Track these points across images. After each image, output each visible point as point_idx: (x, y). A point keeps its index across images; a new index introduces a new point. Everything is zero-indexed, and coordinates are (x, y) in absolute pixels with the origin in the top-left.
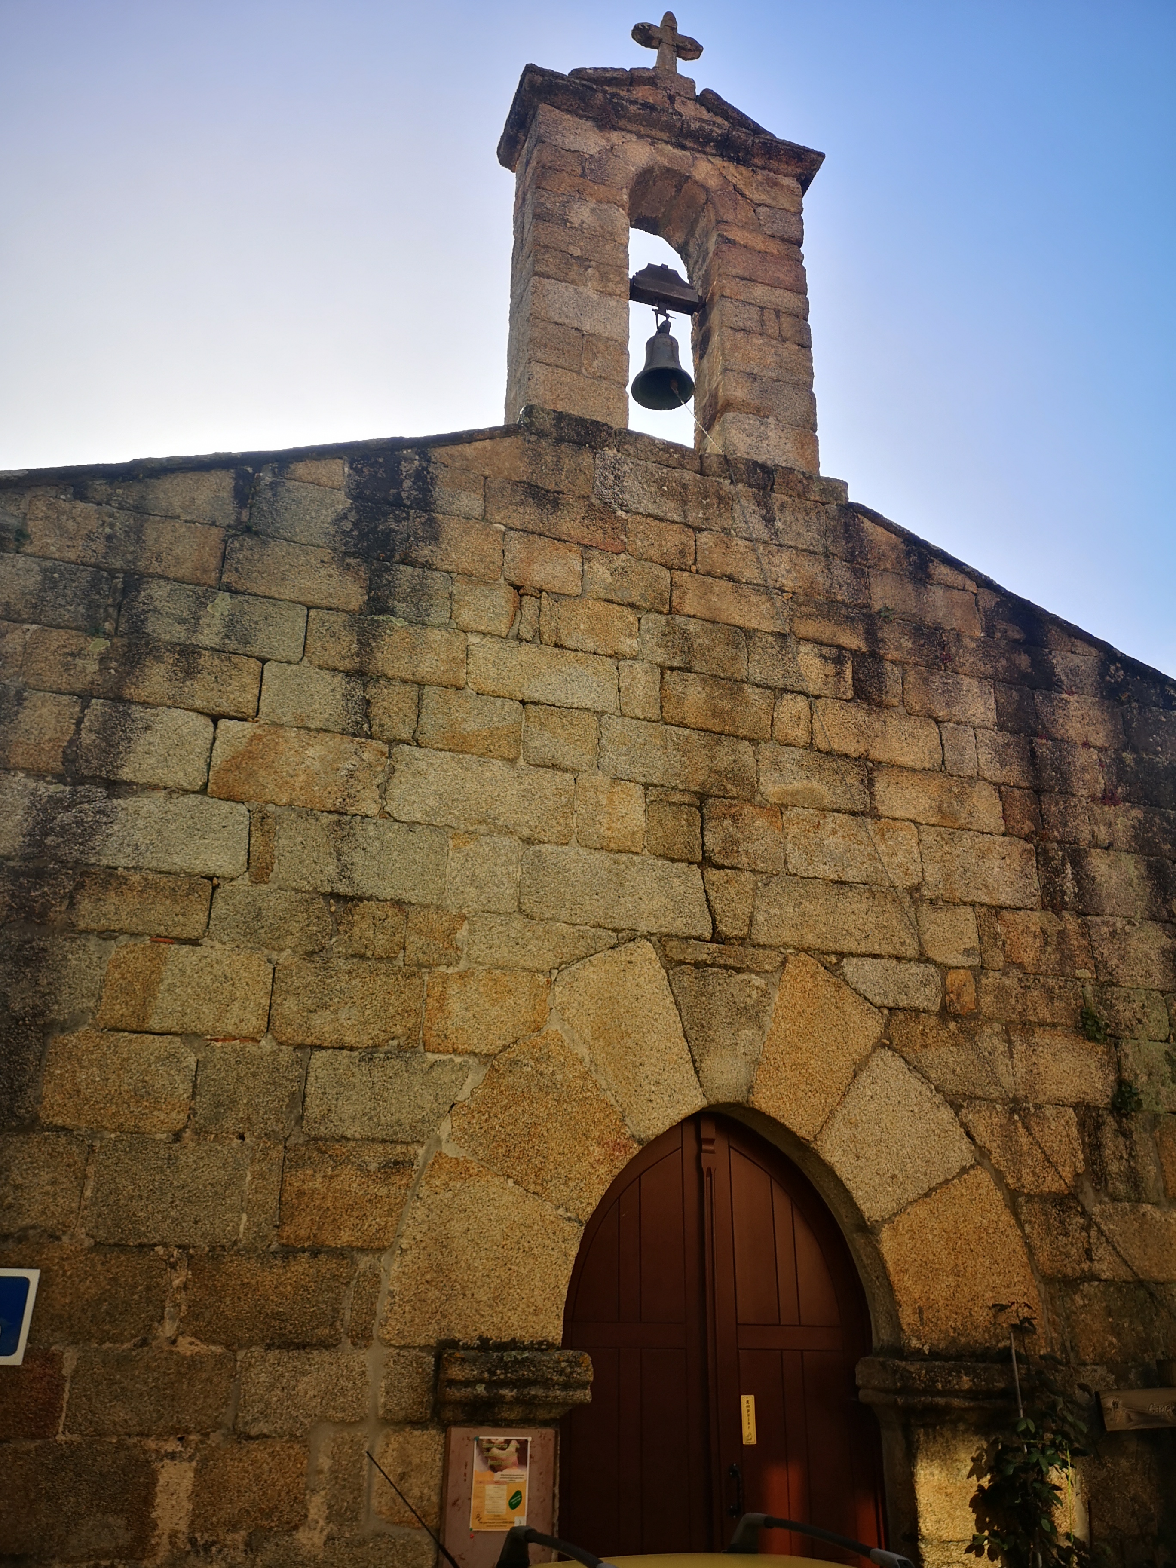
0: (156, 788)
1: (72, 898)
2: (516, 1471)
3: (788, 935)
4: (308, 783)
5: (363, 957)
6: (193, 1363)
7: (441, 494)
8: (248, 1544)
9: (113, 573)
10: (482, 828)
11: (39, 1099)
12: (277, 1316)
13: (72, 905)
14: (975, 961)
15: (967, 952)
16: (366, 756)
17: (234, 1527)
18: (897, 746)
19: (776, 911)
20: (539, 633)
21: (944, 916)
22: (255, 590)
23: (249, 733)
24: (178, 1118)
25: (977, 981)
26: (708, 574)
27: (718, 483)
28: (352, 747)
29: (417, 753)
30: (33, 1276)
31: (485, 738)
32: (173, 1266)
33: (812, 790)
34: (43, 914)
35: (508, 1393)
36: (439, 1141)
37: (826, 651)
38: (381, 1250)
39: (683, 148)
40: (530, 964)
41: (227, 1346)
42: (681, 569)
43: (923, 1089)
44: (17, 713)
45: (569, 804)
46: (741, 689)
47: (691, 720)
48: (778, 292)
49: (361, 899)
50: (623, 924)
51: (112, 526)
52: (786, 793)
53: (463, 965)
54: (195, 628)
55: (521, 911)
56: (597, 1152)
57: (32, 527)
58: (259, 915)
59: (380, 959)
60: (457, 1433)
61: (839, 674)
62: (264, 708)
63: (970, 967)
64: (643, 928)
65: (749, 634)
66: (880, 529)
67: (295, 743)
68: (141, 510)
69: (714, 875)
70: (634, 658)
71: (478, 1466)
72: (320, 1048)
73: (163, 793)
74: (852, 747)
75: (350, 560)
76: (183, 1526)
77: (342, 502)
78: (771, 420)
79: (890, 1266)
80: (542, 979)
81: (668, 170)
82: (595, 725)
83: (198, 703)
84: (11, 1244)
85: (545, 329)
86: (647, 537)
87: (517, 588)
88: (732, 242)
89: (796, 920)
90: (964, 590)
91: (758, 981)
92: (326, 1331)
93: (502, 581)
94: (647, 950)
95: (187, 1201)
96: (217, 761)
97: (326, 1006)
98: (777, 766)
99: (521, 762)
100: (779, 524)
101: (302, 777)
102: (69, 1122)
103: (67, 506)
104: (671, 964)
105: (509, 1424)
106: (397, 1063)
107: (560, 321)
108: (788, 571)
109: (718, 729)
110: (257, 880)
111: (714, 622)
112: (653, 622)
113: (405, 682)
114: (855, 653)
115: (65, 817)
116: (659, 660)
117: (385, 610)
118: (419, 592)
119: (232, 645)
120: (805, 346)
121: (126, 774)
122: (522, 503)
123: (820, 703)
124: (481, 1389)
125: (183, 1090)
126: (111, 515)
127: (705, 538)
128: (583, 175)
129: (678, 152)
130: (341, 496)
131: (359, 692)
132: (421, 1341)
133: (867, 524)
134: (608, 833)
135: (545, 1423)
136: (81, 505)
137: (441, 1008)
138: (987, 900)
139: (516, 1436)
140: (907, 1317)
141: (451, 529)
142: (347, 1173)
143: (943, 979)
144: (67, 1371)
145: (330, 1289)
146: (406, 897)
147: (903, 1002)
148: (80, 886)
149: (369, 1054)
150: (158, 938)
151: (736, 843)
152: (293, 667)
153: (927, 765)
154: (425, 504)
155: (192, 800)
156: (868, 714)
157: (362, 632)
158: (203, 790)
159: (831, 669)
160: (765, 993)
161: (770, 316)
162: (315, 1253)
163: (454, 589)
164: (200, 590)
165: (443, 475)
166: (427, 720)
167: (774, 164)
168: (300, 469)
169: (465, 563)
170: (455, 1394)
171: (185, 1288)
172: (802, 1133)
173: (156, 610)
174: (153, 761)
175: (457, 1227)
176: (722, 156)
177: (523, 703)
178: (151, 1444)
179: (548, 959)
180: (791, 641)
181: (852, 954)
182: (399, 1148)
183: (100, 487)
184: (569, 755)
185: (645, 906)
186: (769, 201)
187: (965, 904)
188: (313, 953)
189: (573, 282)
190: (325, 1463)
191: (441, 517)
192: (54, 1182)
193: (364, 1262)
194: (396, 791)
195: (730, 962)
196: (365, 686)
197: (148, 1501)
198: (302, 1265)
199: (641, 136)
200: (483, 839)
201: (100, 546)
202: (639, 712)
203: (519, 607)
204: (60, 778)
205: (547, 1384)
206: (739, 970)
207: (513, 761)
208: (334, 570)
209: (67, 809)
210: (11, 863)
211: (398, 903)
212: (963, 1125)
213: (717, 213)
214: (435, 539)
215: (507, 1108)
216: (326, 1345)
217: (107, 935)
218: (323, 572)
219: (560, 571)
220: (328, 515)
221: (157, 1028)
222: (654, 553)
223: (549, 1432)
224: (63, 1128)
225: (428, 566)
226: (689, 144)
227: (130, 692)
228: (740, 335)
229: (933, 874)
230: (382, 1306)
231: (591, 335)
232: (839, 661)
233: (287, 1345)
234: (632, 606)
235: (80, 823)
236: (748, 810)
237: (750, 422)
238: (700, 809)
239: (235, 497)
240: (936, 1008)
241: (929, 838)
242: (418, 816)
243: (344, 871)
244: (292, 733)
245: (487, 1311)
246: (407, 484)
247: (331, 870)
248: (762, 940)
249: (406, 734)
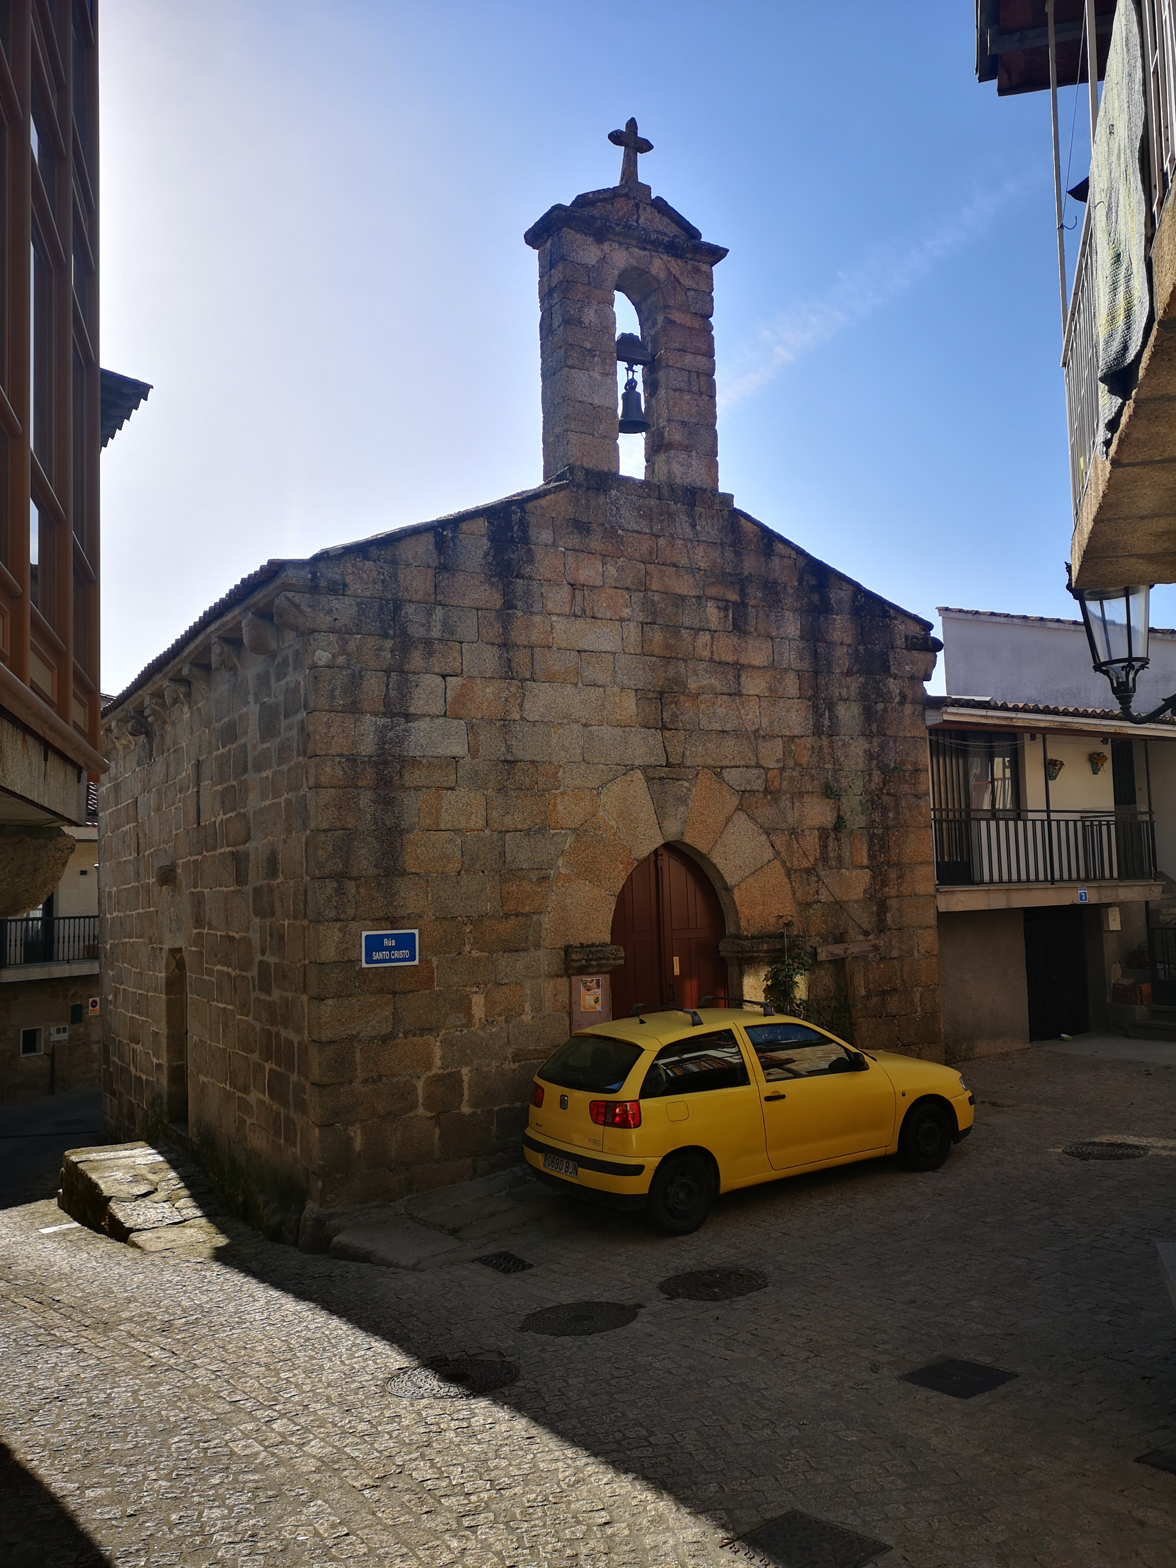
0: (424, 716)
1: (401, 773)
2: (596, 990)
3: (699, 761)
4: (488, 706)
5: (521, 789)
6: (478, 959)
7: (533, 532)
8: (506, 1021)
9: (387, 601)
10: (565, 721)
11: (405, 862)
12: (505, 940)
13: (401, 776)
14: (780, 765)
15: (778, 761)
16: (512, 689)
17: (500, 1015)
18: (752, 655)
19: (694, 749)
20: (584, 611)
21: (768, 744)
22: (452, 603)
23: (460, 683)
24: (458, 866)
25: (781, 775)
26: (663, 564)
27: (669, 504)
28: (505, 685)
29: (534, 685)
30: (416, 932)
31: (563, 673)
32: (465, 924)
33: (711, 684)
34: (391, 782)
35: (594, 963)
36: (558, 867)
37: (720, 604)
38: (541, 913)
39: (645, 249)
40: (590, 786)
41: (490, 953)
42: (650, 563)
43: (755, 827)
44: (361, 684)
45: (603, 704)
46: (679, 631)
47: (656, 652)
48: (699, 358)
49: (517, 762)
50: (628, 763)
51: (383, 574)
52: (700, 687)
53: (562, 789)
54: (429, 629)
55: (584, 761)
56: (621, 866)
57: (349, 579)
58: (476, 774)
59: (528, 789)
60: (574, 978)
61: (726, 616)
62: (465, 669)
63: (779, 768)
64: (636, 763)
65: (683, 598)
66: (749, 524)
67: (480, 686)
68: (394, 562)
69: (667, 734)
70: (629, 620)
71: (582, 989)
72: (509, 831)
73: (428, 719)
74: (730, 658)
75: (493, 579)
76: (483, 1016)
77: (485, 543)
78: (694, 453)
79: (737, 903)
80: (595, 792)
81: (636, 268)
82: (612, 660)
83: (437, 670)
84: (405, 920)
85: (574, 407)
86: (633, 546)
87: (572, 585)
88: (673, 322)
89: (703, 753)
90: (790, 557)
91: (686, 784)
92: (523, 945)
93: (565, 582)
94: (639, 774)
95: (467, 899)
96: (449, 699)
97: (509, 813)
98: (695, 673)
99: (580, 684)
100: (698, 528)
101: (486, 704)
102: (418, 871)
103: (360, 565)
104: (649, 780)
105: (592, 974)
106: (539, 836)
107: (581, 400)
108: (703, 557)
109: (668, 656)
110: (474, 757)
111: (666, 593)
112: (638, 597)
113: (525, 647)
114: (733, 603)
115: (391, 734)
116: (641, 619)
117: (513, 607)
118: (528, 593)
119: (447, 636)
120: (712, 396)
121: (412, 710)
122: (572, 533)
123: (716, 635)
124: (584, 962)
125: (458, 854)
126: (382, 568)
127: (662, 542)
128: (589, 284)
129: (642, 253)
130: (485, 540)
131: (505, 655)
132: (559, 946)
133: (743, 521)
134: (620, 718)
135: (605, 973)
136: (367, 563)
137: (554, 810)
138: (788, 734)
139: (595, 978)
140: (743, 923)
141: (539, 553)
142: (525, 883)
143: (766, 775)
144: (434, 966)
145: (524, 929)
146: (535, 758)
147: (748, 788)
148: (403, 767)
149: (528, 832)
150: (438, 788)
151: (677, 716)
152: (475, 645)
153: (765, 664)
154: (525, 540)
155: (441, 720)
156: (739, 639)
157: (503, 621)
158: (445, 715)
159: (722, 614)
160: (689, 790)
161: (694, 377)
162: (517, 916)
163: (543, 590)
164: (428, 606)
165: (532, 520)
166: (537, 667)
167: (698, 257)
168: (464, 526)
169: (548, 575)
170: (575, 964)
171: (471, 932)
172: (704, 851)
173: (411, 621)
174: (421, 702)
175: (568, 901)
176: (668, 253)
177: (578, 651)
178: (468, 989)
179: (597, 783)
180: (704, 599)
181: (727, 767)
182: (544, 872)
183: (374, 552)
184: (603, 678)
185: (637, 753)
186: (694, 286)
187: (778, 736)
188: (500, 790)
189: (587, 370)
190: (528, 992)
191: (533, 547)
192: (417, 895)
193: (535, 917)
194: (527, 706)
195: (674, 776)
196: (507, 651)
197: (470, 1008)
198: (512, 921)
199: (620, 244)
200: (566, 727)
201: (379, 586)
202: (632, 651)
203: (574, 597)
204: (385, 715)
205: (608, 959)
206: (678, 780)
207: (576, 684)
208: (486, 586)
209: (391, 730)
210: (373, 759)
211: (533, 762)
212: (770, 842)
213: (664, 300)
214: (531, 561)
215: (584, 851)
216: (524, 950)
217: (417, 789)
218: (482, 588)
219: (592, 573)
220: (480, 553)
221: (444, 828)
222: (637, 555)
223: (608, 976)
224: (416, 873)
225: (530, 578)
226: (649, 247)
227: (406, 667)
228: (677, 394)
229: (765, 722)
230: (543, 934)
231: (599, 407)
232: (726, 609)
233: (510, 951)
234: (627, 589)
235: (397, 737)
236: (682, 698)
237: (683, 455)
238: (660, 700)
239: (436, 549)
240: (762, 789)
241: (764, 704)
242: (537, 718)
243: (509, 749)
244: (479, 681)
245: (582, 933)
246: (516, 528)
247: (503, 749)
248: (688, 764)
249: (528, 676)
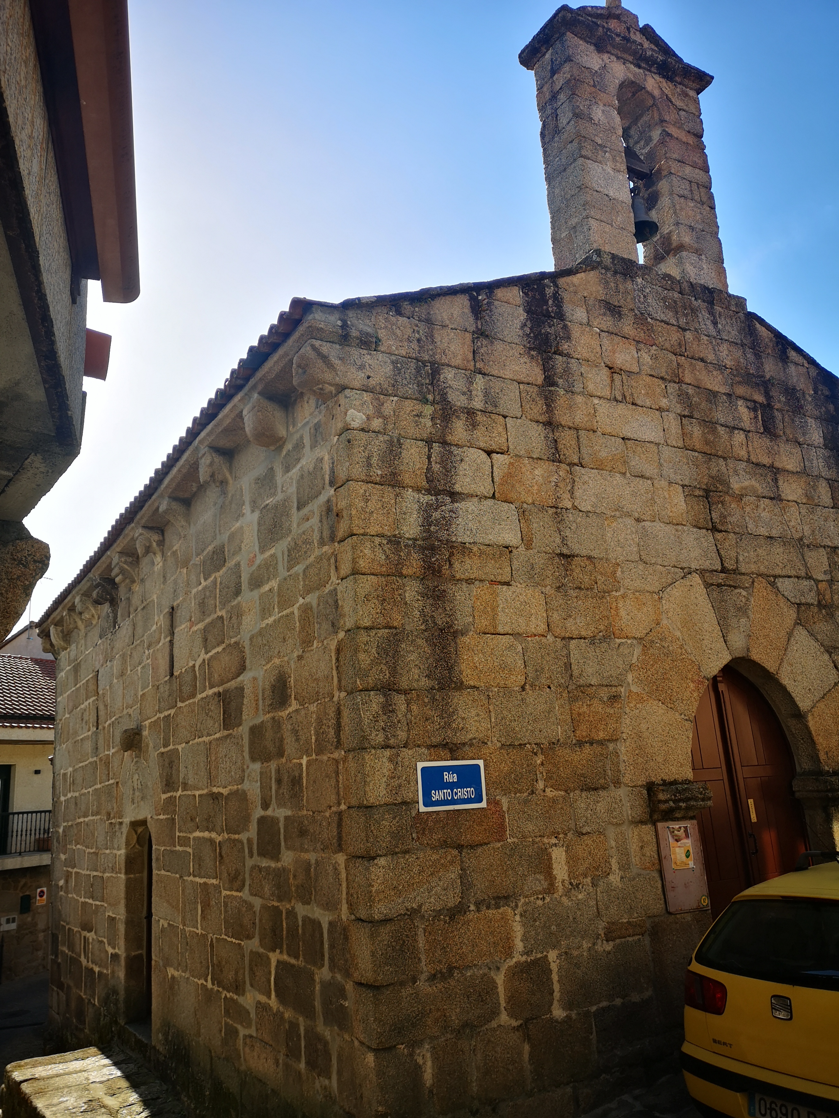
0: (472, 496)
1: (450, 561)
2: (685, 841)
3: (753, 568)
4: (539, 491)
5: (580, 588)
6: (554, 800)
7: (567, 308)
8: (593, 883)
9: (424, 363)
10: (617, 513)
11: (461, 672)
12: (582, 775)
13: (451, 565)
14: (828, 577)
15: (825, 573)
16: (561, 473)
17: (586, 876)
18: (785, 459)
19: (746, 554)
20: (624, 397)
21: (813, 554)
22: (493, 373)
23: (507, 462)
24: (521, 679)
25: (831, 588)
26: (692, 358)
27: (690, 300)
28: (554, 468)
29: (583, 471)
30: (481, 763)
31: (611, 461)
32: (536, 754)
33: (753, 486)
34: (440, 571)
35: (683, 805)
36: (629, 684)
37: (749, 404)
38: (617, 740)
39: (640, 67)
40: (651, 589)
41: (566, 791)
42: (681, 355)
43: (816, 645)
44: (401, 453)
45: (652, 499)
46: (716, 428)
47: (697, 447)
48: (697, 171)
49: (573, 556)
50: (684, 565)
51: (418, 332)
52: (742, 488)
53: (622, 591)
54: (470, 399)
55: (641, 560)
56: (692, 685)
57: (382, 334)
58: (532, 568)
59: (587, 589)
60: (660, 825)
61: (756, 417)
62: (511, 447)
63: (827, 581)
64: (693, 567)
65: (715, 394)
66: (764, 329)
67: (528, 467)
68: (429, 321)
69: (719, 536)
70: (668, 411)
71: (671, 840)
72: (572, 638)
73: (476, 499)
74: (766, 460)
75: (532, 353)
76: (566, 877)
77: (522, 315)
78: (703, 257)
79: (813, 733)
80: (656, 597)
81: (633, 82)
82: (656, 451)
83: (482, 445)
84: (467, 748)
85: (592, 195)
86: (663, 336)
87: (610, 368)
88: (669, 135)
89: (755, 559)
90: (803, 366)
91: (744, 593)
92: (602, 781)
93: (603, 364)
94: (696, 579)
95: (535, 721)
96: (496, 479)
97: (570, 616)
98: (736, 472)
99: (628, 475)
100: (719, 326)
101: (536, 487)
102: (477, 684)
103: (393, 319)
104: (708, 585)
105: (677, 819)
106: (604, 645)
107: (598, 189)
108: (727, 355)
109: (709, 452)
110: (528, 547)
111: (699, 387)
112: (672, 388)
113: (570, 428)
114: (760, 404)
115: (436, 515)
116: (679, 411)
117: (554, 384)
118: (567, 371)
119: (490, 409)
120: (713, 208)
121: (458, 488)
122: (604, 314)
123: (750, 435)
124: (671, 803)
125: (520, 663)
126: (417, 326)
127: (688, 335)
128: (594, 86)
129: (636, 70)
130: (521, 310)
131: (551, 435)
132: (640, 783)
133: (758, 325)
134: (671, 514)
135: (692, 818)
136: (401, 319)
137: (617, 615)
138: (830, 544)
139: (683, 824)
140: (822, 756)
141: (576, 331)
142: (596, 702)
143: (817, 587)
144: (505, 809)
145: (601, 761)
146: (592, 554)
147: (803, 601)
148: (452, 554)
149: (592, 640)
150: (492, 582)
151: (725, 517)
152: (519, 421)
153: (799, 470)
154: (561, 316)
155: (490, 502)
156: (771, 441)
157: (546, 398)
158: (493, 497)
159: (752, 415)
160: (748, 600)
161: (695, 187)
162: (591, 744)
163: (582, 370)
164: (468, 373)
165: (566, 296)
166: (584, 450)
167: (686, 81)
168: (500, 293)
169: (585, 355)
170: (663, 807)
171: (542, 764)
172: (772, 670)
173: (450, 387)
174: (468, 480)
175: (644, 726)
176: (659, 74)
177: (623, 439)
178: (546, 840)
179: (656, 586)
180: (734, 397)
181: (780, 576)
182: (614, 689)
183: (407, 307)
184: (650, 470)
185: (693, 555)
186: (685, 107)
187: (821, 546)
188: (559, 587)
189: (600, 162)
190: (613, 844)
191: (569, 324)
192: (478, 715)
193: (611, 746)
194: (578, 493)
195: (731, 583)
196: (553, 431)
197: (550, 867)
198: (587, 749)
199: (618, 58)
200: (620, 520)
201: (415, 345)
202: (674, 443)
203: (612, 381)
204: (429, 492)
205: (696, 799)
206: (735, 587)
207: (624, 474)
208: (525, 359)
209: (436, 510)
210: (418, 542)
211: (589, 558)
212: (834, 662)
213: (660, 114)
214: (568, 338)
215: (653, 665)
216: (604, 788)
217: (469, 581)
218: (522, 361)
219: (628, 358)
220: (517, 324)
221: (502, 631)
222: (667, 345)
223: (695, 822)
224: (474, 687)
225: (568, 355)
226: (643, 65)
227: (449, 438)
228: (682, 200)
229: (807, 531)
230: (622, 767)
231: (614, 199)
232: (755, 410)
233: (589, 789)
234: (662, 378)
235: (444, 518)
236: (727, 498)
237: (694, 257)
238: (707, 499)
239: (472, 312)
240: (816, 603)
241: (804, 511)
242: (589, 508)
243: (564, 541)
244: (526, 461)
245: (662, 767)
246: (550, 302)
247: (558, 540)
248: (743, 571)
249: (576, 461)
